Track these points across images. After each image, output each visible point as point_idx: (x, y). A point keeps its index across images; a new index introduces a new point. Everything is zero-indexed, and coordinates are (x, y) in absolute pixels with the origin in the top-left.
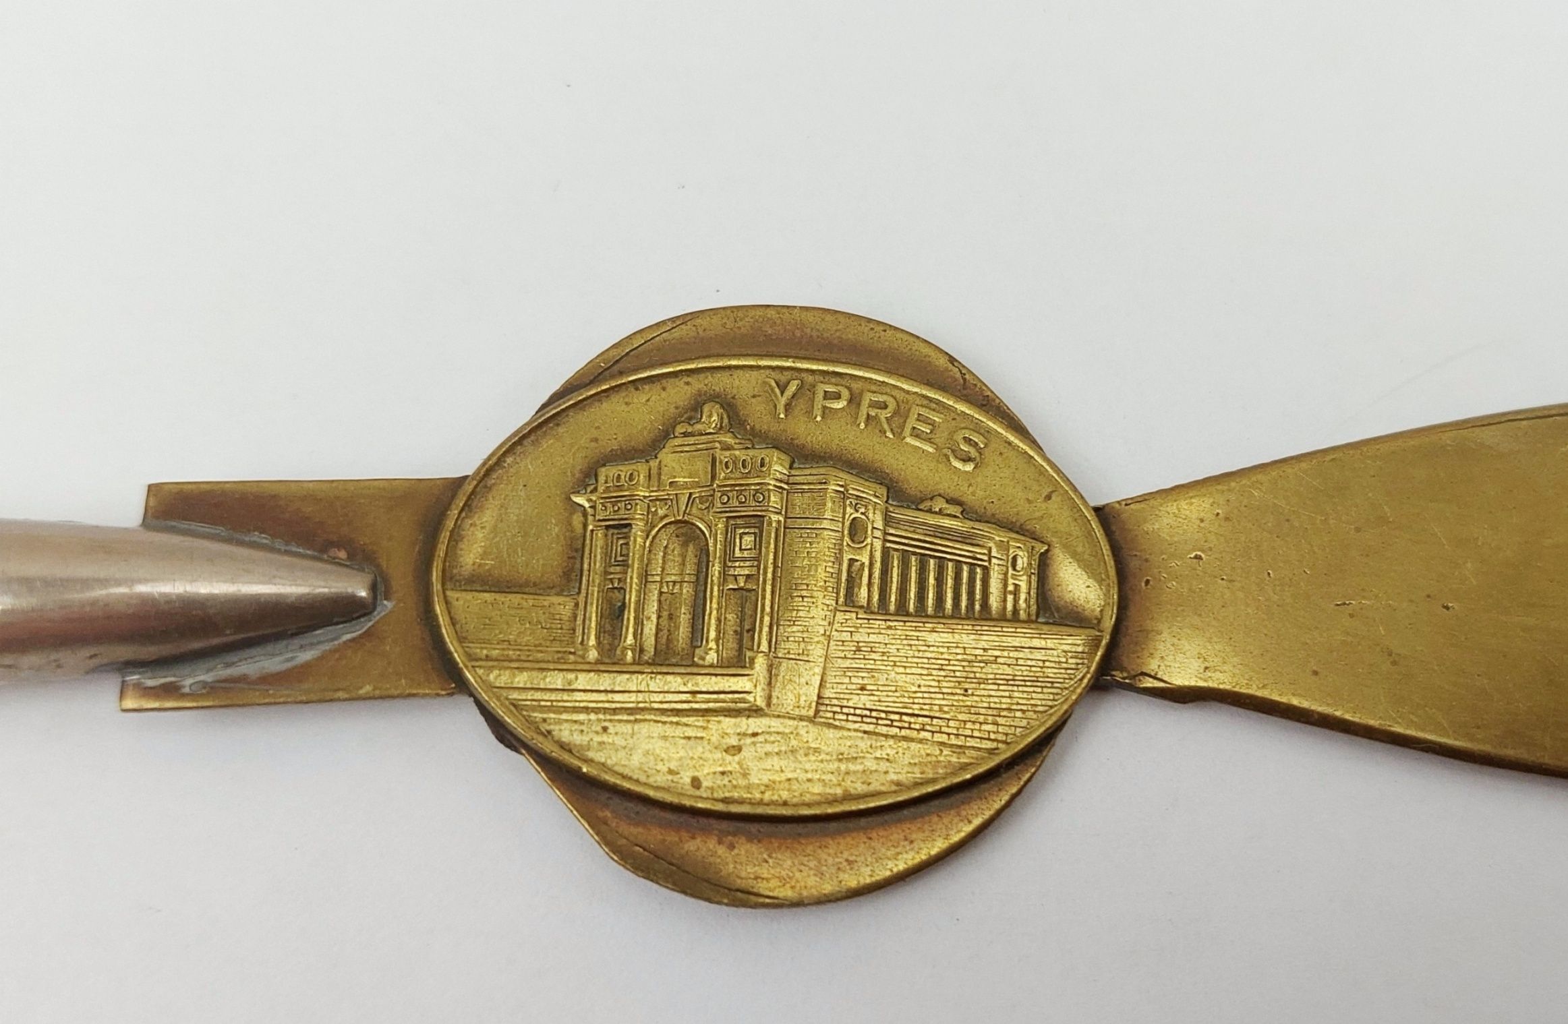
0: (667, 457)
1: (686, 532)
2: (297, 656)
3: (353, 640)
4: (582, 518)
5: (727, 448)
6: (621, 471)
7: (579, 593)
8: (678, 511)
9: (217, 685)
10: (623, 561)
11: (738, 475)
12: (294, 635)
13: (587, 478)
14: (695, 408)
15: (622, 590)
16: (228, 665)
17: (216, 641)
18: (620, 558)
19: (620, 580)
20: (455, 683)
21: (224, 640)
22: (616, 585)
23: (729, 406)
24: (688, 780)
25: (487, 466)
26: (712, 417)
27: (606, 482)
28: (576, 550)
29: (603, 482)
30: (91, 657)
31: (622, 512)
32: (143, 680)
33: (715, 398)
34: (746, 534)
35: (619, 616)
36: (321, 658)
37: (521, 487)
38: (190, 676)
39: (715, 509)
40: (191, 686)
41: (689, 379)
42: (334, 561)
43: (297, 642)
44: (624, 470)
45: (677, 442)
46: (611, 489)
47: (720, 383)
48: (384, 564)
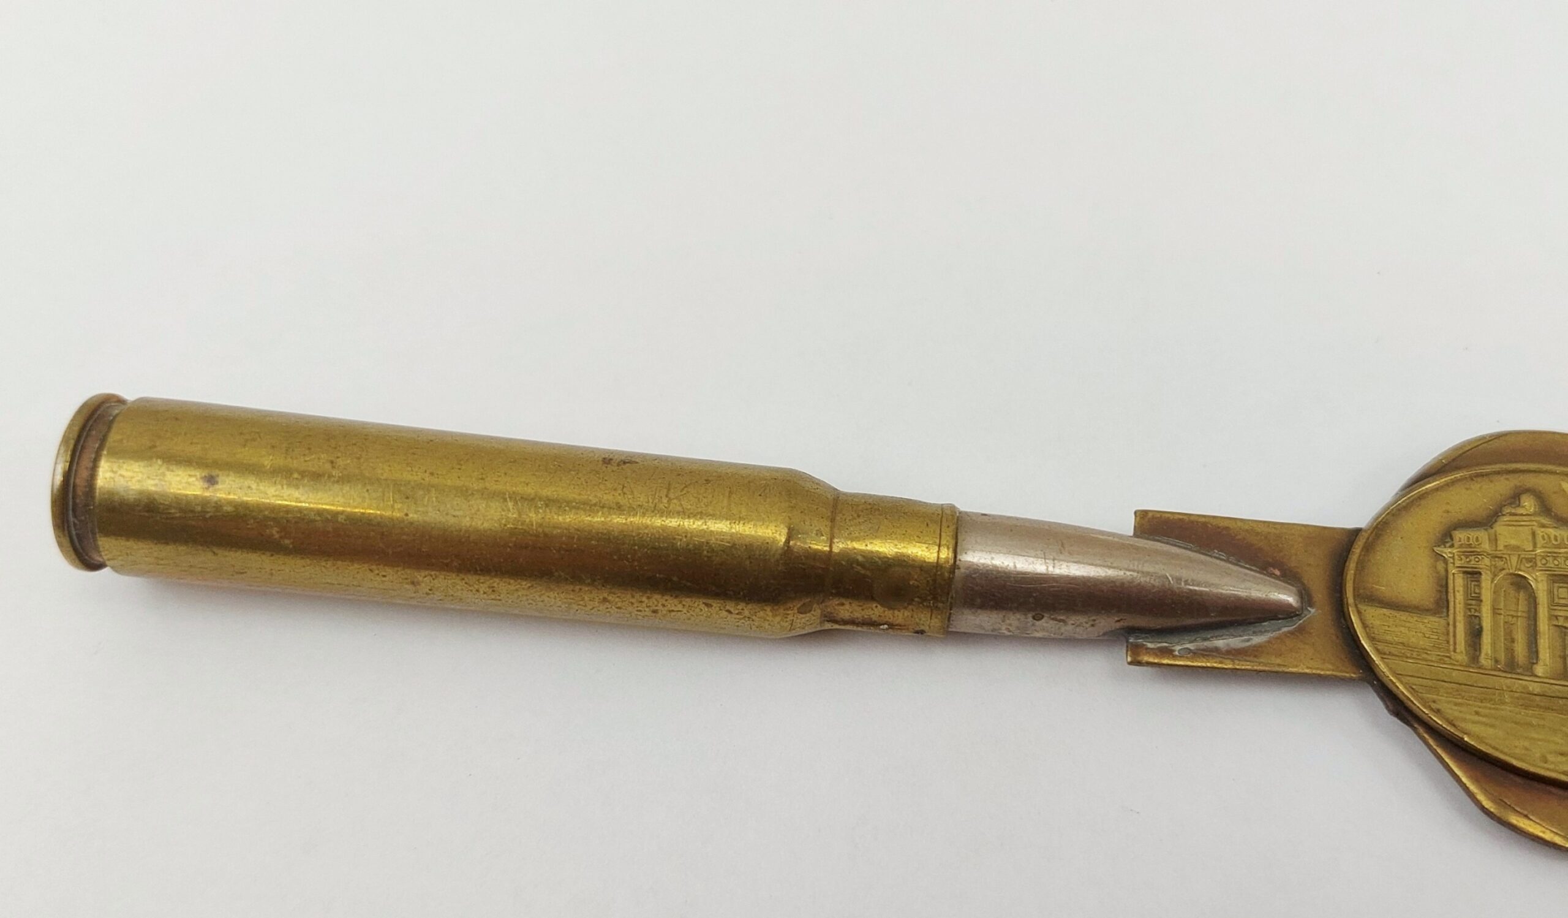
0: (1500, 528)
1: (1520, 583)
2: (1252, 639)
3: (1289, 632)
4: (1443, 565)
5: (1543, 526)
6: (1470, 534)
7: (1448, 615)
8: (1511, 566)
9: (1199, 652)
10: (1476, 597)
11: (1550, 545)
12: (1251, 623)
13: (1446, 536)
14: (1515, 498)
15: (1479, 618)
16: (1205, 639)
17: (1202, 620)
18: (1473, 595)
19: (1476, 610)
20: (1362, 670)
21: (1208, 620)
22: (1473, 613)
23: (1539, 496)
24: (1538, 755)
25: (1377, 521)
26: (1528, 504)
27: (1460, 541)
28: (1443, 586)
29: (1458, 540)
30: (1118, 621)
31: (1473, 562)
32: (1145, 643)
33: (1528, 491)
34: (1561, 587)
35: (1478, 635)
36: (1269, 642)
37: (1399, 538)
38: (1178, 643)
39: (1537, 568)
40: (1179, 651)
41: (1507, 477)
42: (1272, 575)
43: (1252, 628)
44: (1473, 534)
45: (1505, 518)
46: (1463, 546)
47: (1531, 481)
48: (1306, 582)
